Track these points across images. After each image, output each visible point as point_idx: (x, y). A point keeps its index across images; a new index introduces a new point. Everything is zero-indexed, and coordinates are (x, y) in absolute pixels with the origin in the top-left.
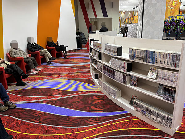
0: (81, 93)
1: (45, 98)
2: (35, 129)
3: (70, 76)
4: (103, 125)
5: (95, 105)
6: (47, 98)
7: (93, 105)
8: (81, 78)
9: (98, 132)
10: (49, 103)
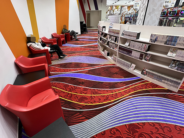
0: (102, 66)
1: (80, 69)
2: (87, 92)
3: (87, 53)
4: (129, 87)
5: (116, 73)
6: (81, 69)
7: (115, 74)
8: (95, 54)
9: (130, 92)
10: (85, 73)
